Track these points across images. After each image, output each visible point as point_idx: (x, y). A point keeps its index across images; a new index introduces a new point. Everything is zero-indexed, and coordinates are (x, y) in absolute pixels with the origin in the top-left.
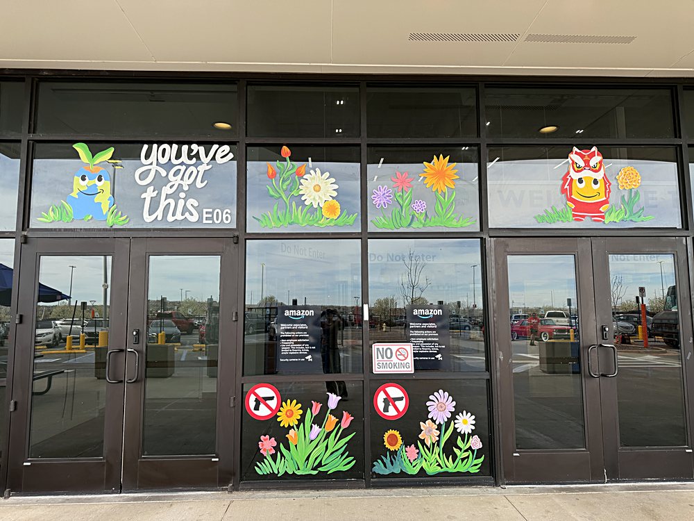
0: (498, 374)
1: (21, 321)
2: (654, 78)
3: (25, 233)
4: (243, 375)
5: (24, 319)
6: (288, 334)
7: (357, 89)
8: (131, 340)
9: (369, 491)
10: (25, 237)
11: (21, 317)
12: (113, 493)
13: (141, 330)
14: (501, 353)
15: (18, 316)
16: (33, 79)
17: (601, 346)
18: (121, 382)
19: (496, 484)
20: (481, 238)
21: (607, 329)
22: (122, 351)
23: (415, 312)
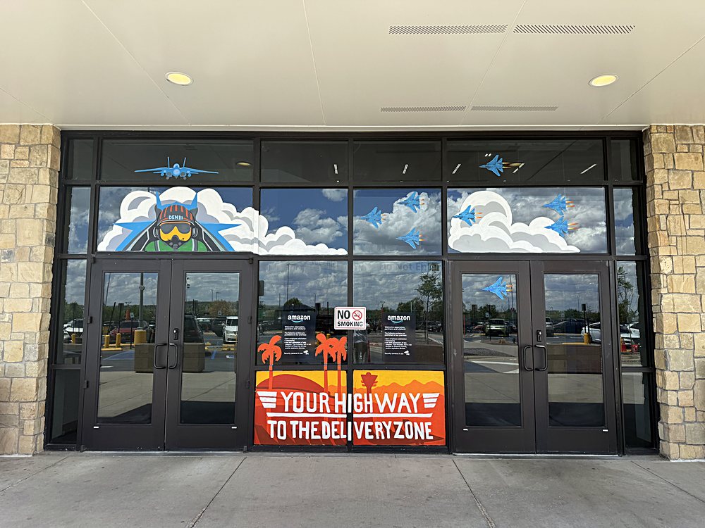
0: (452, 367)
1: (91, 322)
2: (586, 131)
3: (94, 256)
4: (256, 364)
5: (94, 320)
6: (290, 334)
7: (346, 143)
8: (172, 337)
9: (351, 454)
10: (94, 258)
11: (91, 318)
12: (159, 450)
13: (180, 329)
14: (455, 350)
15: (89, 318)
16: (99, 138)
17: (535, 346)
18: (164, 368)
19: (449, 453)
20: (442, 260)
21: (540, 333)
22: (165, 344)
23: (389, 318)
